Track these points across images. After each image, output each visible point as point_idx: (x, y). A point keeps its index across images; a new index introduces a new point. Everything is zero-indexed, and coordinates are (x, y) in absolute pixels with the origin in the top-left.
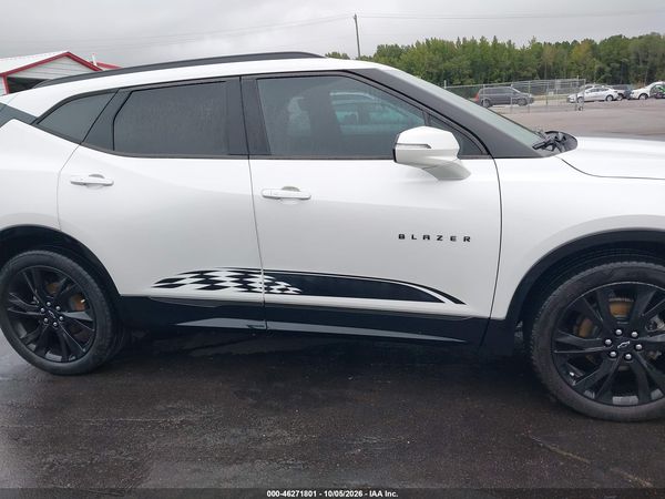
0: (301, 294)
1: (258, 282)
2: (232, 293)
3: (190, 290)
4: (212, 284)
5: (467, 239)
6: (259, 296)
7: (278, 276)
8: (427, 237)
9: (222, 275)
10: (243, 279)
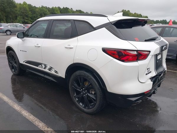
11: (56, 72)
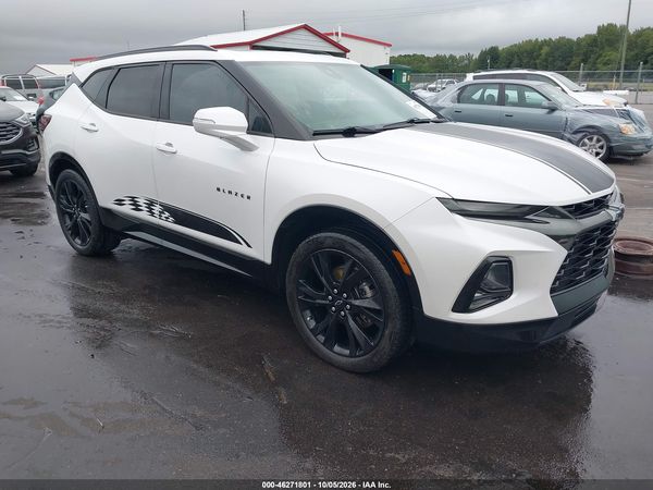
0: (175, 223)
1: (157, 209)
2: (144, 215)
3: (127, 209)
4: (137, 207)
5: (249, 198)
6: (155, 220)
7: (166, 208)
8: (230, 192)
9: (141, 202)
10: (151, 204)
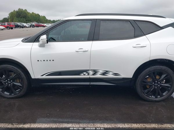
11: (116, 74)
